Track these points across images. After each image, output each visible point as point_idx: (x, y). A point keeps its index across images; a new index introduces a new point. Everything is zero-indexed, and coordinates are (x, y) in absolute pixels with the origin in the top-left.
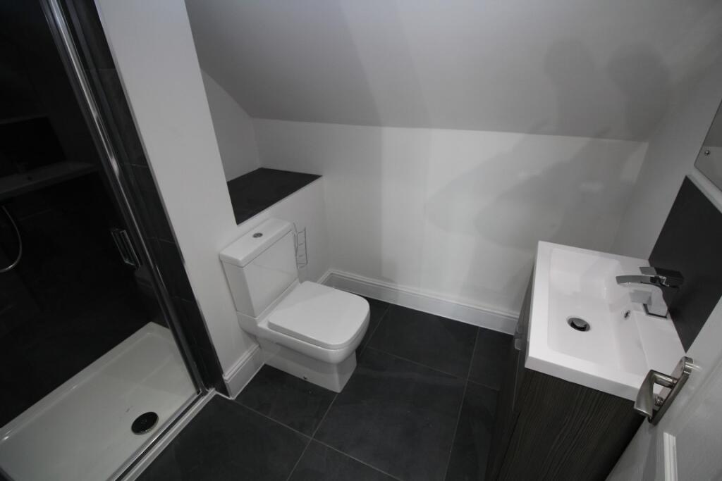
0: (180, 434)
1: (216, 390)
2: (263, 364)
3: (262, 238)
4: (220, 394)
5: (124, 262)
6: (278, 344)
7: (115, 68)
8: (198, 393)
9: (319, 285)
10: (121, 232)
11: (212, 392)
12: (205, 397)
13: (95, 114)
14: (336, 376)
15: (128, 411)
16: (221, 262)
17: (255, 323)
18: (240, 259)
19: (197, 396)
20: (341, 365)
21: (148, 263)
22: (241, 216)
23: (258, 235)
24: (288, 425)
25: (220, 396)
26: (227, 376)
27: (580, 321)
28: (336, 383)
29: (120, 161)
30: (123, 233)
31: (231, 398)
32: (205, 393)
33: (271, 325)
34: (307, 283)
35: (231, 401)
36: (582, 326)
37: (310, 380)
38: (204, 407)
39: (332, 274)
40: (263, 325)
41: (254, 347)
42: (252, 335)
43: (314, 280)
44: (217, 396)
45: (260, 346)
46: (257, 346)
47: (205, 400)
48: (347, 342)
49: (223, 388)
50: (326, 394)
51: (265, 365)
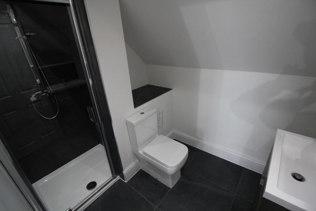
0: (104, 193)
1: (120, 177)
2: (140, 169)
3: (144, 114)
4: (121, 179)
5: (90, 120)
6: (147, 161)
7: (93, 46)
8: (113, 177)
9: (167, 137)
10: (90, 108)
11: (118, 178)
12: (116, 179)
13: (85, 62)
14: (170, 180)
15: (85, 180)
16: (127, 123)
17: (138, 151)
18: (134, 123)
19: (112, 178)
20: (173, 176)
21: (99, 121)
22: (136, 105)
23: (142, 113)
24: (147, 199)
25: (121, 180)
26: (125, 172)
27: (299, 175)
28: (170, 184)
29: (93, 81)
30: (91, 109)
31: (125, 182)
32: (115, 177)
33: (144, 153)
34: (162, 136)
35: (125, 183)
36: (301, 179)
37: (159, 180)
38: (115, 183)
39: (174, 132)
40: (141, 152)
41: (137, 161)
42: (136, 156)
43: (165, 135)
44: (120, 179)
45: (139, 161)
46: (138, 160)
47: (115, 180)
48: (176, 165)
49: (123, 177)
50: (165, 188)
51: (141, 169)
